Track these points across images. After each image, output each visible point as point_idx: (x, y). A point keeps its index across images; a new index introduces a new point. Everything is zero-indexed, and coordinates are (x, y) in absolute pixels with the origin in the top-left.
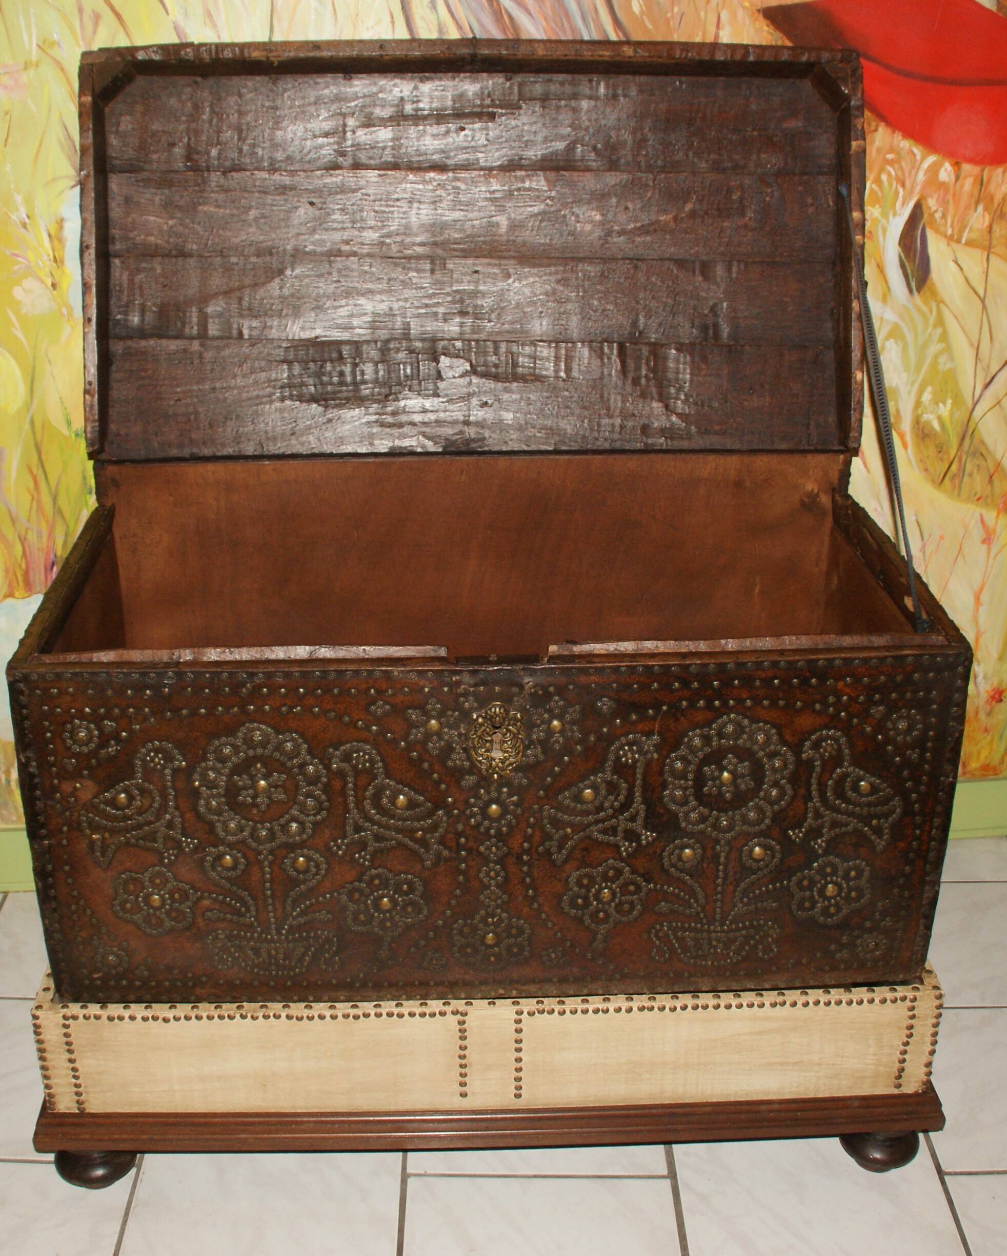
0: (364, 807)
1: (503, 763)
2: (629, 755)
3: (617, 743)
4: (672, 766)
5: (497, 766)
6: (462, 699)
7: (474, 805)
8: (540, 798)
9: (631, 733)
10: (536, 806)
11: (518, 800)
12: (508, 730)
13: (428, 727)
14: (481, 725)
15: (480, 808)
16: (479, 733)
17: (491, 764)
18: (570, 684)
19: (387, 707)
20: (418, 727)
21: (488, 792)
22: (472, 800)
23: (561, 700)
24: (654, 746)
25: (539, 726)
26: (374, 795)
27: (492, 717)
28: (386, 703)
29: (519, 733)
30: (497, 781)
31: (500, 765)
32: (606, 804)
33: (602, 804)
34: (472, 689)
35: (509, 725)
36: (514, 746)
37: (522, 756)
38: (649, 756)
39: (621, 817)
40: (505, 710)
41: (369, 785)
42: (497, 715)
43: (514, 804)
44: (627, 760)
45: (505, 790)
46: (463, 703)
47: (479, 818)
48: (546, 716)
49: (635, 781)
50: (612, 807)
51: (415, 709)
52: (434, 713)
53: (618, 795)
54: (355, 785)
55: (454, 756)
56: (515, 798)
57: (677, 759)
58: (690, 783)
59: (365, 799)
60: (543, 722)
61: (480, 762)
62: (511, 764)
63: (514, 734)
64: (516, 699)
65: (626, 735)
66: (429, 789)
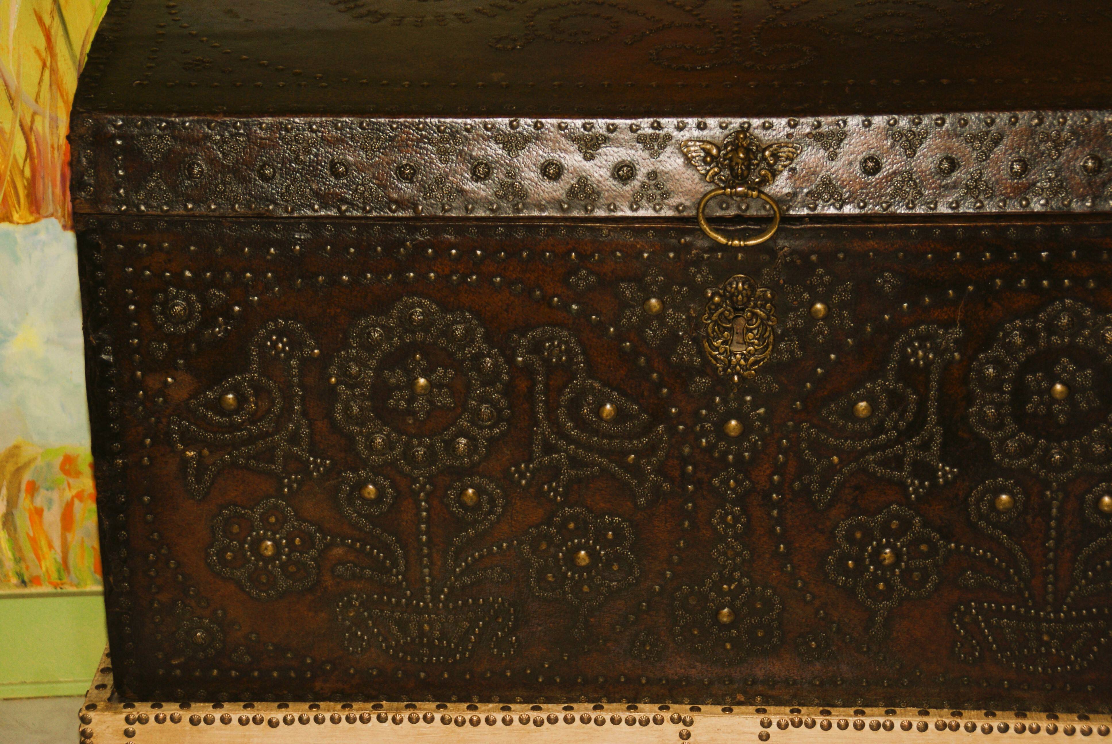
0: (557, 418)
1: (746, 360)
2: (920, 353)
3: (902, 339)
4: (980, 372)
5: (738, 363)
6: (693, 270)
7: (706, 419)
8: (795, 411)
9: (923, 323)
10: (790, 423)
11: (765, 412)
12: (755, 315)
13: (646, 307)
14: (718, 305)
15: (714, 424)
16: (715, 317)
17: (730, 361)
18: (839, 251)
19: (592, 279)
20: (633, 307)
21: (725, 401)
22: (704, 412)
23: (826, 274)
24: (956, 341)
25: (796, 310)
26: (572, 400)
27: (732, 295)
28: (591, 272)
29: (769, 319)
30: (737, 384)
31: (742, 362)
32: (888, 424)
33: (882, 422)
34: (706, 256)
35: (755, 306)
36: (762, 336)
37: (772, 350)
38: (948, 356)
39: (908, 444)
40: (750, 286)
41: (566, 386)
42: (740, 292)
43: (759, 417)
44: (917, 361)
45: (748, 398)
46: (694, 276)
47: (712, 438)
48: (806, 295)
49: (928, 390)
50: (895, 428)
51: (630, 281)
52: (655, 288)
53: (905, 411)
54: (547, 386)
55: (680, 350)
56: (762, 411)
57: (988, 362)
58: (1007, 396)
59: (559, 406)
60: (802, 304)
61: (715, 357)
62: (756, 362)
63: (762, 319)
64: (765, 271)
65: (916, 325)
66: (646, 393)
